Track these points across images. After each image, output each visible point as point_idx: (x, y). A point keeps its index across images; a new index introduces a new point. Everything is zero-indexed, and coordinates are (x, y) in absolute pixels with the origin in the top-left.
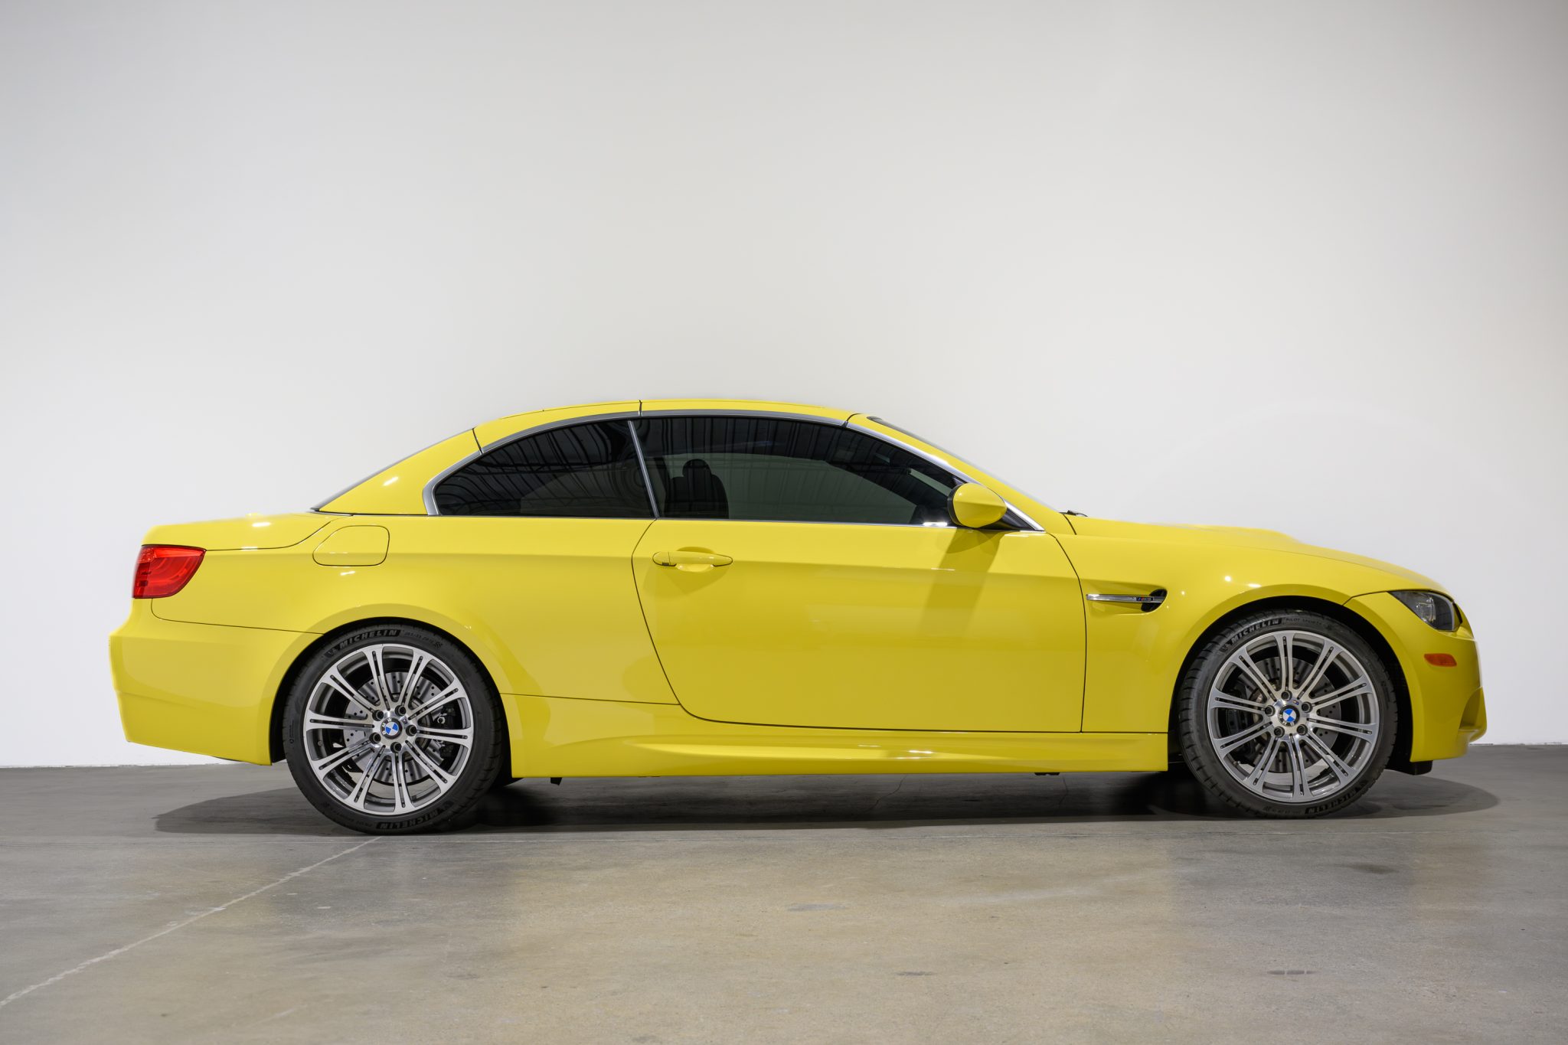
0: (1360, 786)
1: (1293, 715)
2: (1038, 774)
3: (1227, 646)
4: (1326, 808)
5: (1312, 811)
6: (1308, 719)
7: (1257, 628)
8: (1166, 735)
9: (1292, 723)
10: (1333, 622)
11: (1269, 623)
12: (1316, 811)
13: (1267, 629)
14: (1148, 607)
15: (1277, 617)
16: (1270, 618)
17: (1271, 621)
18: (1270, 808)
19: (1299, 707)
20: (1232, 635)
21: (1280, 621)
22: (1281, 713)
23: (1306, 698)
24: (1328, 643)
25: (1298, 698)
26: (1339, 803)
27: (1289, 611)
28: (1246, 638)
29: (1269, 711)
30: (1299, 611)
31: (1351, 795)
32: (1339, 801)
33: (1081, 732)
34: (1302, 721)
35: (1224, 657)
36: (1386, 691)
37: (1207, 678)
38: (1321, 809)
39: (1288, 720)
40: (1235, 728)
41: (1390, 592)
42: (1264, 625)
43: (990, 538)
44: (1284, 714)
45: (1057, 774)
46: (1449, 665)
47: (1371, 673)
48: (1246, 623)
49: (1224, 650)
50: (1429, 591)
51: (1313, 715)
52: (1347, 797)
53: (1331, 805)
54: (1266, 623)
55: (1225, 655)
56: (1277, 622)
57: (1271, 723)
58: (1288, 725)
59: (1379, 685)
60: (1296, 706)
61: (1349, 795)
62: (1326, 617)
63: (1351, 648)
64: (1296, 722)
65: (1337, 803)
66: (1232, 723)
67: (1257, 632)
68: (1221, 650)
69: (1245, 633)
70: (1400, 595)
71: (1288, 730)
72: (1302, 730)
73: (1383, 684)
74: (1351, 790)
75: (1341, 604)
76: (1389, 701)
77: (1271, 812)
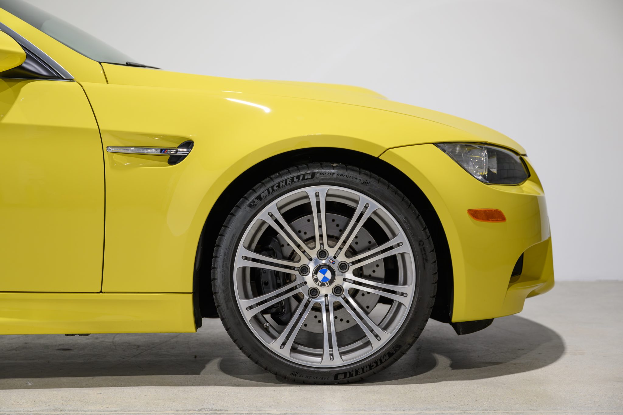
0: (393, 351)
1: (329, 275)
2: (67, 335)
3: (256, 201)
4: (357, 374)
5: (341, 377)
6: (344, 280)
7: (288, 182)
8: (190, 296)
9: (327, 283)
10: (370, 177)
11: (301, 178)
12: (345, 377)
13: (298, 184)
14: (175, 160)
15: (310, 171)
16: (303, 172)
17: (304, 175)
18: (297, 373)
19: (335, 267)
20: (262, 189)
21: (313, 175)
22: (316, 272)
23: (342, 258)
24: (364, 199)
25: (335, 257)
26: (371, 369)
27: (324, 164)
28: (276, 194)
29: (304, 270)
30: (335, 165)
31: (383, 360)
32: (371, 367)
33: (101, 292)
34: (338, 281)
35: (252, 213)
36: (423, 250)
37: (234, 236)
38: (351, 375)
39: (322, 280)
40: (269, 288)
41: (436, 144)
42: (295, 180)
43: (10, 87)
44: (319, 274)
45: (88, 335)
46: (497, 221)
47: (409, 232)
48: (278, 177)
49: (251, 206)
50: (486, 143)
51: (349, 275)
52: (379, 363)
53: (361, 372)
54: (298, 177)
55: (254, 211)
56: (309, 177)
57: (306, 283)
58: (323, 285)
59: (416, 245)
60: (332, 265)
61: (380, 360)
62: (363, 171)
63: (388, 205)
64: (331, 282)
65: (368, 369)
66: (266, 284)
67: (288, 187)
68: (250, 206)
69: (275, 188)
70: (446, 147)
71: (323, 291)
72: (338, 290)
73: (421, 243)
74: (383, 355)
75: (376, 156)
76: (427, 261)
77: (298, 377)
